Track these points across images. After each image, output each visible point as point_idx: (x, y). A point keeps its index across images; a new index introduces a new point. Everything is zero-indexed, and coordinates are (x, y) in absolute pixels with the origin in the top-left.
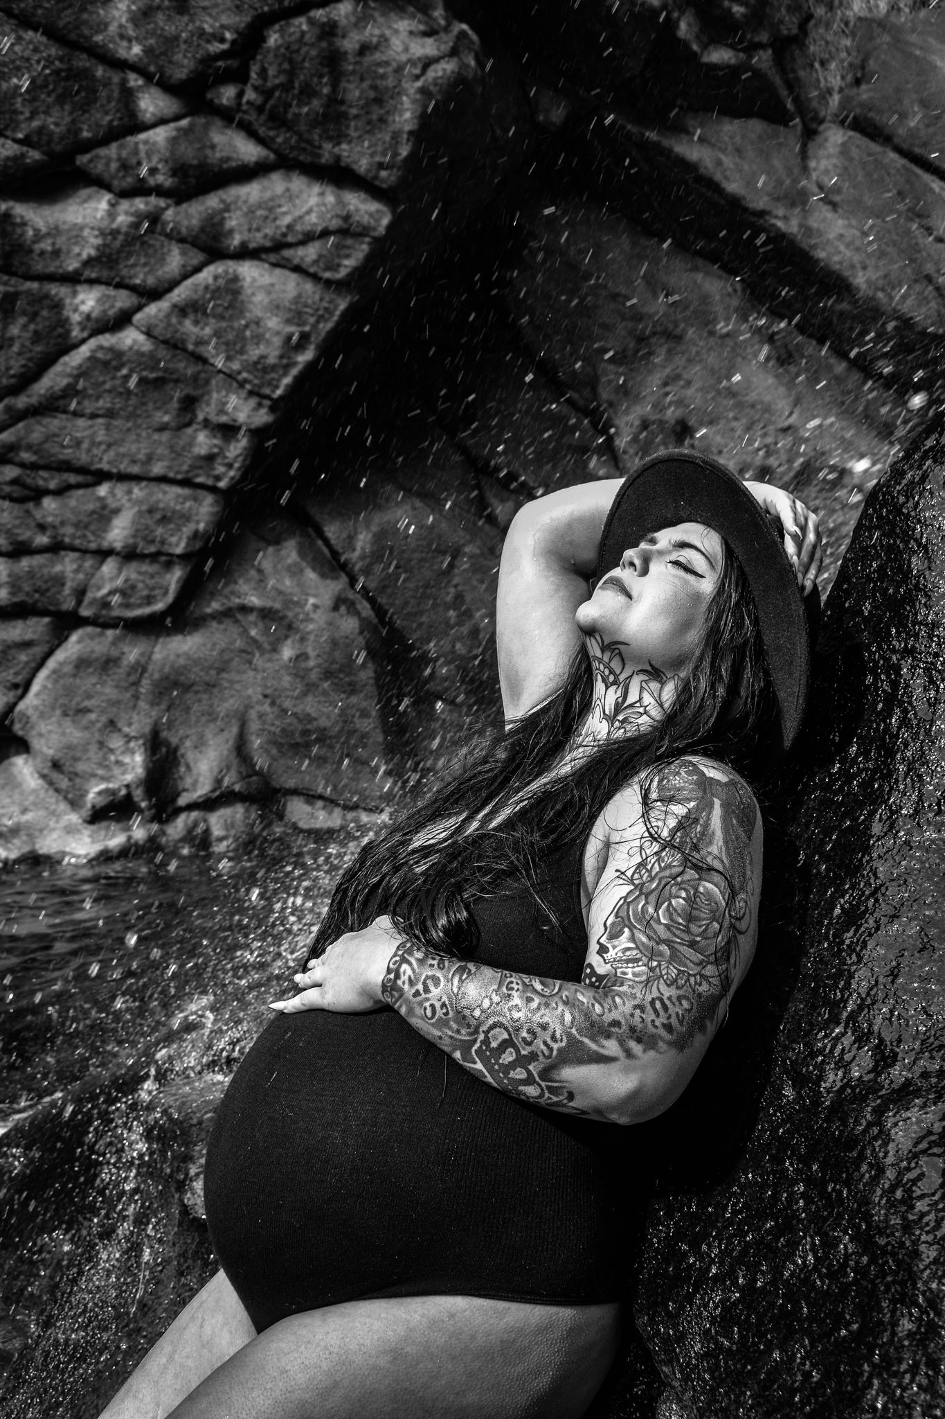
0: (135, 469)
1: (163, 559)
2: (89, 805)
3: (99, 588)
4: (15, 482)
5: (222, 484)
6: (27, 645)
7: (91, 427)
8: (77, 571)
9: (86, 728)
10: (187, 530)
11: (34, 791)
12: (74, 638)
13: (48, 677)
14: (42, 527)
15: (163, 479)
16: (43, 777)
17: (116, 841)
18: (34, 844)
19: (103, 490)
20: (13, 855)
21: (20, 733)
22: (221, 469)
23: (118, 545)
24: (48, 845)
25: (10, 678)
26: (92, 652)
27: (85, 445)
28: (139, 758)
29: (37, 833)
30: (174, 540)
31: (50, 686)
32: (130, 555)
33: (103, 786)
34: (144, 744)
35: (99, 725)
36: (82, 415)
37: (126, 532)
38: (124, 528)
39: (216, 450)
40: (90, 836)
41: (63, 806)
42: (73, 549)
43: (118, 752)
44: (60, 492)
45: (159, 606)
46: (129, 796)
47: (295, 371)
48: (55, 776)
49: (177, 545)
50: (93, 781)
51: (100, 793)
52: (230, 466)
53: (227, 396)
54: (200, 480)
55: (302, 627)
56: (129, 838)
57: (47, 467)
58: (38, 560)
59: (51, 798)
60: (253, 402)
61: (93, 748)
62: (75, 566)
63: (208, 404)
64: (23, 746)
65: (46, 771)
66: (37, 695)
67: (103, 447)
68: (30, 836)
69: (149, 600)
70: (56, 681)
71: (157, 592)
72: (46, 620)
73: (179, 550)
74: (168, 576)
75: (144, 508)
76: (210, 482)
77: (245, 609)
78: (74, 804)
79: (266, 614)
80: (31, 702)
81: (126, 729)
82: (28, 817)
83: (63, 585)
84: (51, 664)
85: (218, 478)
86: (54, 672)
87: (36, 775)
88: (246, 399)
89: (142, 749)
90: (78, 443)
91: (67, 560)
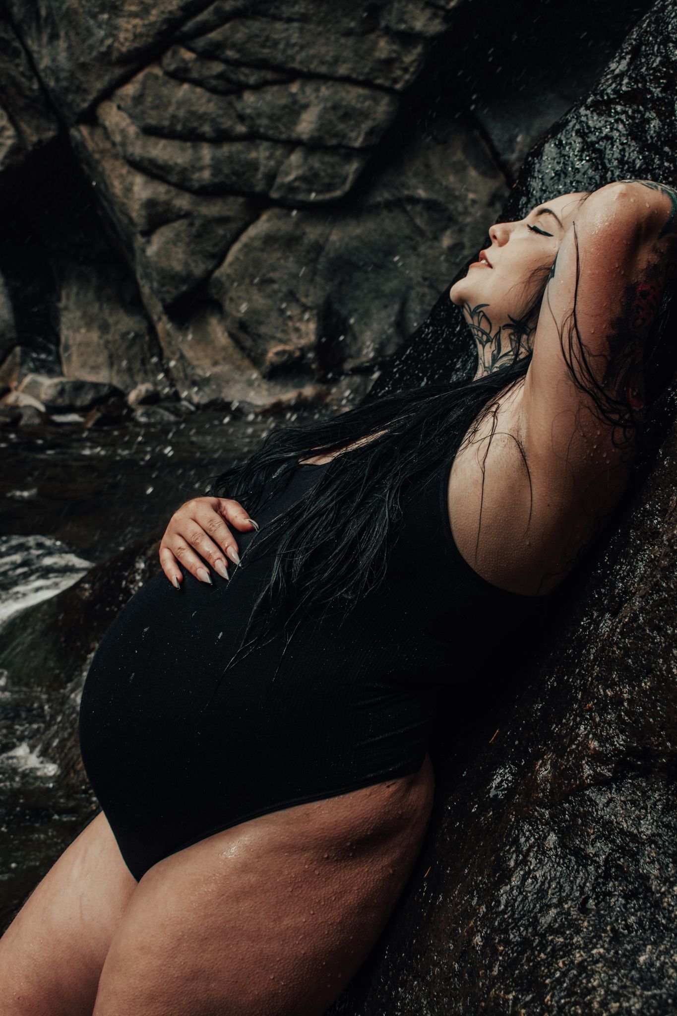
0: (323, 69)
1: (343, 151)
2: (268, 363)
3: (287, 174)
4: (220, 76)
5: (398, 86)
6: (223, 220)
7: (287, 30)
8: (269, 158)
9: (270, 296)
10: (366, 126)
11: (224, 348)
12: (264, 217)
13: (241, 250)
14: (241, 118)
15: (347, 80)
16: (231, 335)
17: (289, 395)
18: (221, 392)
19: (294, 88)
20: (205, 400)
21: (216, 297)
22: (399, 73)
23: (305, 137)
24: (235, 395)
25: (209, 249)
26: (279, 230)
27: (281, 46)
28: (312, 326)
29: (224, 384)
30: (353, 135)
31: (241, 257)
32: (313, 146)
33: (280, 348)
34: (318, 314)
35: (280, 295)
36: (280, 19)
37: (313, 126)
38: (310, 122)
39: (394, 55)
40: (268, 390)
41: (246, 363)
42: (266, 138)
43: (295, 319)
44: (257, 88)
45: (338, 193)
46: (303, 356)
48: (242, 336)
49: (356, 139)
50: (273, 342)
51: (277, 354)
52: (406, 70)
53: (406, 6)
54: (379, 81)
55: (460, 219)
56: (300, 395)
57: (248, 65)
58: (237, 147)
59: (237, 355)
60: (428, 13)
61: (274, 314)
62: (267, 154)
63: (390, 13)
64: (218, 307)
65: (234, 331)
66: (231, 264)
67: (297, 48)
68: (218, 385)
69: (329, 187)
70: (246, 254)
71: (337, 180)
72: (241, 200)
73: (357, 144)
74: (347, 167)
75: (329, 104)
76: (388, 84)
77: (414, 200)
78: (256, 361)
79: (430, 205)
80: (225, 269)
81: (303, 300)
82: (217, 369)
83: (257, 170)
84: (244, 238)
85: (395, 81)
86: (246, 245)
87: (226, 334)
88: (423, 9)
89: (316, 319)
90: (276, 44)
91: (261, 148)
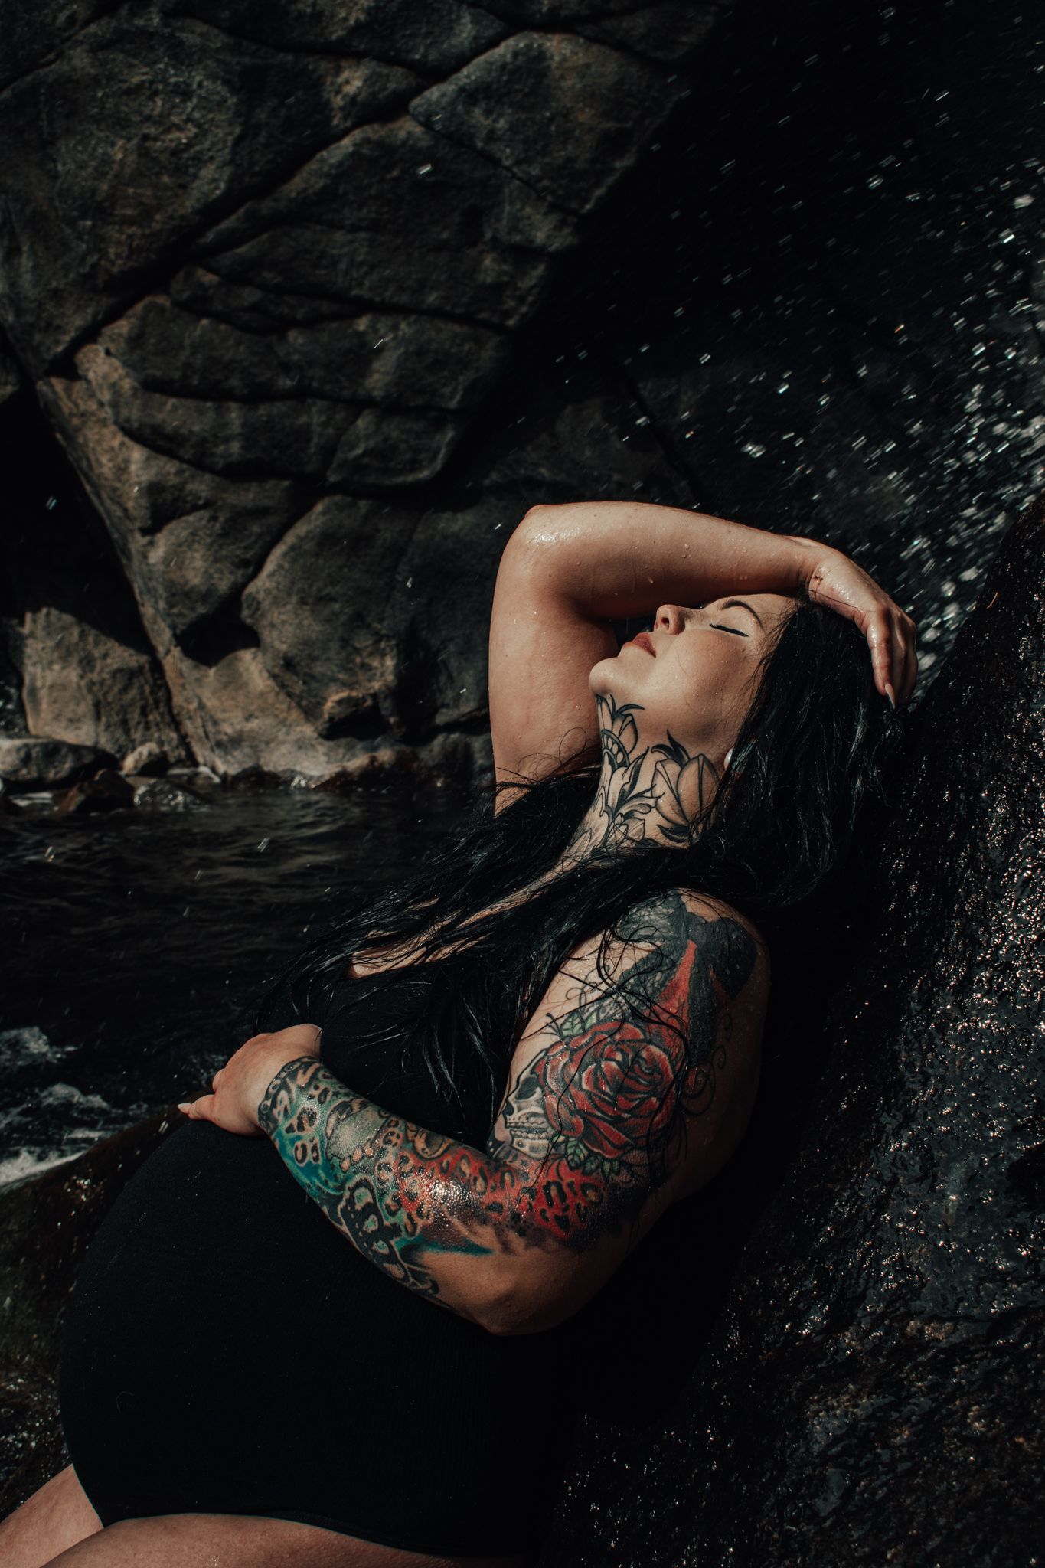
0: (404, 299)
1: (432, 414)
2: (326, 716)
3: (353, 447)
4: (254, 308)
5: (511, 322)
6: (259, 513)
7: (351, 242)
8: (325, 425)
9: (328, 621)
10: (463, 380)
11: (262, 694)
12: (319, 508)
13: (285, 554)
14: (286, 368)
15: (436, 313)
16: (274, 677)
17: (357, 762)
18: (258, 759)
19: (362, 324)
20: (233, 770)
21: (249, 621)
22: (512, 303)
23: (377, 394)
24: (276, 761)
25: (238, 552)
26: (341, 526)
27: (343, 266)
28: (390, 662)
29: (262, 746)
30: (447, 390)
31: (286, 565)
32: (390, 407)
33: (344, 694)
34: (397, 645)
35: (343, 618)
36: (341, 228)
37: (388, 379)
38: (386, 373)
39: (505, 279)
40: (326, 754)
41: (295, 714)
42: (323, 396)
43: (365, 654)
44: (308, 324)
45: (425, 474)
46: (375, 707)
47: (610, 180)
48: (290, 679)
49: (451, 398)
50: (333, 687)
51: (339, 702)
52: (521, 300)
53: (522, 209)
54: (483, 316)
56: (373, 759)
57: (294, 292)
58: (279, 408)
59: (283, 704)
60: (554, 219)
61: (335, 646)
62: (323, 418)
63: (498, 220)
64: (251, 639)
65: (276, 670)
66: (271, 575)
67: (365, 269)
68: (254, 748)
69: (414, 466)
70: (294, 560)
71: (422, 456)
72: (286, 483)
73: (453, 404)
74: (438, 437)
75: (412, 348)
76: (496, 319)
78: (310, 713)
80: (262, 584)
81: (377, 625)
82: (254, 724)
83: (308, 440)
84: (290, 538)
85: (507, 315)
86: (292, 548)
87: (266, 675)
88: (546, 214)
89: (395, 652)
90: (335, 263)
91: (314, 409)
